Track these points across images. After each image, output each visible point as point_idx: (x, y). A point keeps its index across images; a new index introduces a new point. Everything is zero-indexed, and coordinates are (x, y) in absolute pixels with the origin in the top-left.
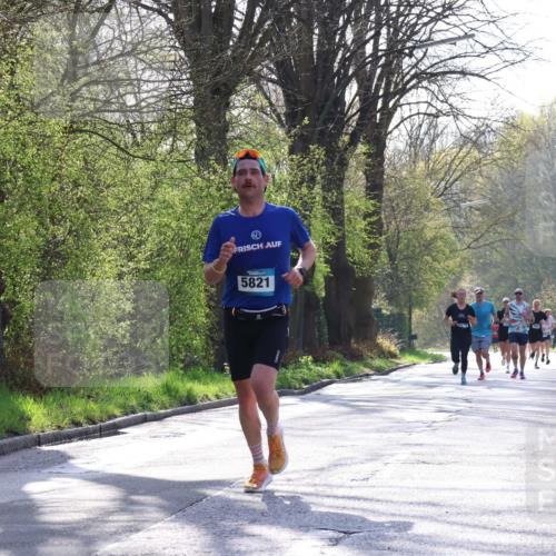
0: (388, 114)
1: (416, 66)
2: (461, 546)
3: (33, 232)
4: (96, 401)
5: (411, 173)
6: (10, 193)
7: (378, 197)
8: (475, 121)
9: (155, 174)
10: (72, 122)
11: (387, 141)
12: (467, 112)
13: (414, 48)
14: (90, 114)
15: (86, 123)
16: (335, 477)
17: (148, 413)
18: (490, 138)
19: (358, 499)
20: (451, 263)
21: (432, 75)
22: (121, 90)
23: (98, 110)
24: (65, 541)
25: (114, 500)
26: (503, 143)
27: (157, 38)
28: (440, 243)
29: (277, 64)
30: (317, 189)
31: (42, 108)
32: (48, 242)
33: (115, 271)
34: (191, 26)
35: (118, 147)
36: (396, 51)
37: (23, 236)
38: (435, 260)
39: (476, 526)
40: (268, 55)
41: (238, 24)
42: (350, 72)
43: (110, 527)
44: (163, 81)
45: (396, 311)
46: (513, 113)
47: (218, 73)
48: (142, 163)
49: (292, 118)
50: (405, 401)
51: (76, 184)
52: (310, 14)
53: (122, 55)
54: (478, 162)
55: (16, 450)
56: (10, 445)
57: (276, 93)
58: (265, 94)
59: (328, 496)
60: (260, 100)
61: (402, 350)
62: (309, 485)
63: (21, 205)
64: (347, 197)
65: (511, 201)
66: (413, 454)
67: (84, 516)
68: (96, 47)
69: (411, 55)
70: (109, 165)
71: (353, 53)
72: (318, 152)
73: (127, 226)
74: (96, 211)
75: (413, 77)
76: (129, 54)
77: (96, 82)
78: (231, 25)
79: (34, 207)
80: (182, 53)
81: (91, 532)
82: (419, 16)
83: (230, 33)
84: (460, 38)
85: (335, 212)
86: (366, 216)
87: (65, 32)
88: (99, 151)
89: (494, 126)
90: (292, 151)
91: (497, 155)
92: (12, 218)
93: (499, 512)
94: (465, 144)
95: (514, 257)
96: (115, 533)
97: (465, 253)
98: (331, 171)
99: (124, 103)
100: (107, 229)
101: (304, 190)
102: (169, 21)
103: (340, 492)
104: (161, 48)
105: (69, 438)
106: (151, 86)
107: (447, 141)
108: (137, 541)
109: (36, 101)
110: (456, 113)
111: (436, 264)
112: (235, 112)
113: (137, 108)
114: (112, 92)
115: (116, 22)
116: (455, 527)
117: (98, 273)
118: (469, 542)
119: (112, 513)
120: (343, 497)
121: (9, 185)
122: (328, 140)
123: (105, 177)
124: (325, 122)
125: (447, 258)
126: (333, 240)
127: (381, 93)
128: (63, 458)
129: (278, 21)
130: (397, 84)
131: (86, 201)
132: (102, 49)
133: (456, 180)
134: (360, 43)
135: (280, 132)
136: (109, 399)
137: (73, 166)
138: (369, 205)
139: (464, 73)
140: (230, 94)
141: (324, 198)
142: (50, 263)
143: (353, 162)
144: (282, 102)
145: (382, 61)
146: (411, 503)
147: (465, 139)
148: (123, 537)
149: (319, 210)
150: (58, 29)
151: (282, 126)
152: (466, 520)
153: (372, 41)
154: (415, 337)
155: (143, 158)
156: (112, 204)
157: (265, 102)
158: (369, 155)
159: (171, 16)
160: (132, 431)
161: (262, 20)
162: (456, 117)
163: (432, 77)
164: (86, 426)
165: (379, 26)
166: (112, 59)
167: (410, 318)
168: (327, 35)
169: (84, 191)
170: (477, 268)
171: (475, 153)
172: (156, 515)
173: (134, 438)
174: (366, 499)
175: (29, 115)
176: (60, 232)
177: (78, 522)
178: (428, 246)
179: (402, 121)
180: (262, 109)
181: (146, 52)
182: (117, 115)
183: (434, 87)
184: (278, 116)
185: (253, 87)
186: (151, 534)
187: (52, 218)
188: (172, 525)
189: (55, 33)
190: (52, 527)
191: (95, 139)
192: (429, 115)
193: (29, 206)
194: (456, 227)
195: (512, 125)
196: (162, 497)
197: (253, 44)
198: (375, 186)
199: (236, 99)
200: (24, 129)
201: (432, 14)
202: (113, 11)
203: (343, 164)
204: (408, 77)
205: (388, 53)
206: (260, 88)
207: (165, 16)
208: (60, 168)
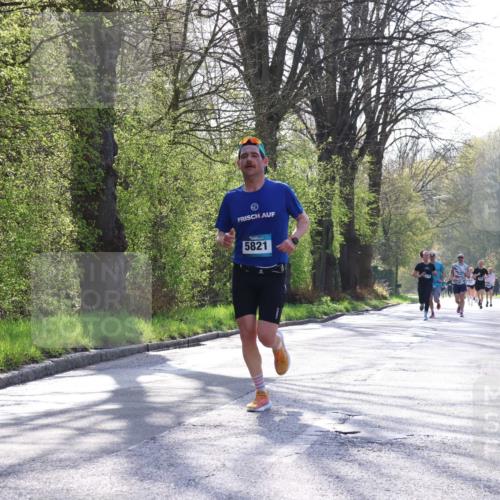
0: (385, 136)
1: (405, 104)
2: (428, 427)
3: (147, 210)
4: (185, 323)
5: (399, 175)
6: (133, 184)
7: (377, 192)
8: (444, 142)
9: (228, 173)
10: (175, 137)
11: (385, 155)
12: (439, 136)
13: (404, 92)
14: (187, 132)
15: (183, 138)
16: (344, 378)
17: (220, 332)
18: (454, 153)
19: (359, 393)
20: (425, 236)
21: (416, 110)
22: (208, 117)
23: (192, 130)
24: (164, 415)
25: (196, 389)
26: (462, 157)
27: (232, 82)
28: (418, 223)
29: (312, 101)
30: (337, 185)
31: (155, 128)
32: (157, 216)
33: (201, 237)
34: (255, 75)
35: (205, 154)
36: (392, 94)
37: (140, 212)
38: (414, 234)
39: (438, 413)
40: (306, 95)
41: (286, 74)
42: (361, 107)
43: (194, 407)
44: (235, 111)
45: (387, 268)
46: (470, 137)
47: (272, 106)
48: (219, 165)
49: (320, 138)
50: (392, 328)
51: (176, 179)
52: (335, 69)
53: (208, 93)
54: (445, 169)
55: (132, 354)
56: (129, 350)
57: (311, 121)
58: (303, 120)
59: (339, 391)
60: (300, 125)
61: (391, 295)
62: (326, 383)
63: (140, 192)
64: (356, 191)
65: (467, 196)
66: (397, 364)
67: (176, 399)
68: (191, 88)
69: (402, 97)
70: (198, 166)
71: (363, 95)
72: (337, 160)
73: (209, 207)
74: (188, 197)
75: (402, 112)
76: (213, 92)
77: (191, 111)
78: (282, 74)
79: (148, 193)
80: (248, 92)
81: (181, 409)
82: (408, 71)
83: (281, 80)
84: (435, 86)
85: (348, 201)
86: (369, 204)
87: (171, 77)
88: (192, 157)
89: (457, 145)
90: (320, 159)
91: (459, 165)
92: (133, 200)
93: (453, 405)
94: (437, 157)
95: (468, 234)
96: (197, 410)
97: (435, 230)
98: (346, 173)
99: (209, 126)
100: (196, 209)
101: (328, 186)
102: (240, 71)
103: (347, 388)
104: (235, 89)
105: (167, 347)
106: (228, 114)
107: (424, 155)
108: (211, 417)
109: (151, 123)
110: (431, 136)
111: (415, 237)
112: (283, 133)
113: (218, 129)
114: (202, 118)
115: (205, 72)
116: (425, 414)
117: (189, 238)
118: (433, 424)
119: (195, 397)
120: (349, 392)
121: (132, 178)
122: (344, 152)
123: (196, 174)
124: (343, 140)
125: (422, 234)
126: (346, 220)
127: (381, 121)
128: (164, 360)
129: (313, 72)
130: (392, 116)
131: (182, 190)
132: (195, 89)
133: (430, 181)
134: (368, 88)
135: (312, 146)
136: (194, 322)
137: (174, 166)
138: (371, 197)
139: (437, 109)
140: (279, 120)
141: (341, 192)
142: (157, 230)
143: (361, 168)
144: (314, 127)
145: (383, 100)
146: (395, 397)
147: (437, 154)
148: (202, 414)
149: (337, 199)
150: (167, 75)
151: (314, 142)
152: (432, 409)
153: (376, 87)
154: (400, 286)
155: (221, 162)
156: (199, 192)
157: (303, 127)
158: (371, 163)
159: (242, 68)
160: (209, 343)
161: (302, 72)
162: (431, 139)
163: (416, 111)
164: (179, 340)
165: (381, 76)
166: (202, 96)
167: (397, 273)
168: (346, 82)
169: (181, 183)
170: (443, 241)
171: (444, 163)
172: (224, 400)
173: (210, 348)
174: (364, 394)
175: (146, 132)
176: (165, 210)
177: (173, 403)
178: (410, 225)
179: (395, 141)
180: (301, 131)
181: (224, 92)
182: (204, 133)
183: (416, 118)
184: (311, 136)
185: (295, 116)
186: (221, 412)
187: (160, 201)
188: (234, 407)
189: (165, 78)
190: (155, 405)
191: (189, 148)
192: (413, 137)
193: (145, 192)
194: (429, 213)
195: (468, 145)
196: (228, 388)
197: (296, 87)
198: (375, 184)
199: (284, 124)
200: (143, 141)
201: (417, 70)
202: (203, 64)
203: (354, 169)
204: (399, 112)
205: (386, 95)
206: (300, 117)
207: (238, 68)
208: (166, 168)
